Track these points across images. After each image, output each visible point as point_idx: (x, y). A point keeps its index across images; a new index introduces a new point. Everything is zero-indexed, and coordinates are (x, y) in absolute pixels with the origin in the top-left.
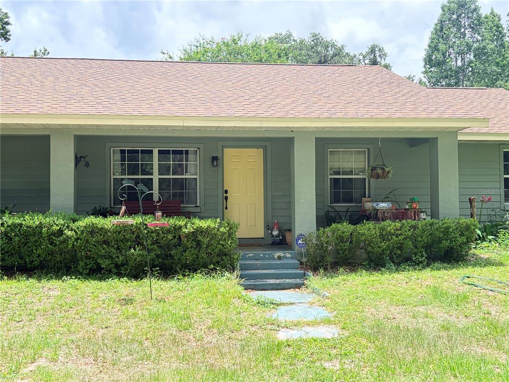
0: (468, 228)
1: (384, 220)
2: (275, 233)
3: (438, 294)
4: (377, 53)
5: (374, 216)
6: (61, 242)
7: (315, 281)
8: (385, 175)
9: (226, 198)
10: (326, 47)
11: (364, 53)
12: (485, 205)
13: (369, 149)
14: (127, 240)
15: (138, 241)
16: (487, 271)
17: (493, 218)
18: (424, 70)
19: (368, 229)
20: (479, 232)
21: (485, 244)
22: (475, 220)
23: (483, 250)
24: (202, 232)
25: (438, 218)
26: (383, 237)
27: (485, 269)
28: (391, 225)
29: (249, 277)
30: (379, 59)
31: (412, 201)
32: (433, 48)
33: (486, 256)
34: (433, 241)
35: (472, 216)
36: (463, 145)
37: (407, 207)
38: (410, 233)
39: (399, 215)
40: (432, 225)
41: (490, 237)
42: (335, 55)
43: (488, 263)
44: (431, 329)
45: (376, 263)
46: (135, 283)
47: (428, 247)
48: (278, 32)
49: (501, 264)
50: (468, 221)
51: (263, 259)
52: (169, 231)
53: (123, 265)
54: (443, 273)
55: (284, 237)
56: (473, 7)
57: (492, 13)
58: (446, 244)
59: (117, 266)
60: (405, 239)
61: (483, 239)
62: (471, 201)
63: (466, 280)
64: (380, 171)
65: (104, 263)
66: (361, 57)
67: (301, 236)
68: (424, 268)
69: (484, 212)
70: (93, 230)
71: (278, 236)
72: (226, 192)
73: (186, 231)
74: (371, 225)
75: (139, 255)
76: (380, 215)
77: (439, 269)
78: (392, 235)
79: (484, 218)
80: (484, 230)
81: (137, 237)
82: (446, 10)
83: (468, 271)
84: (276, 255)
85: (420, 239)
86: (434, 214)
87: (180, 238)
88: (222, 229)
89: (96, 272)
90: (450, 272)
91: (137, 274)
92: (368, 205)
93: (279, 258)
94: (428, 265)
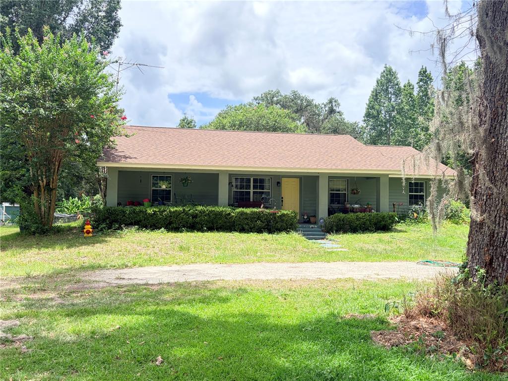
0: (392, 216)
1: (356, 212)
2: (306, 217)
3: (381, 241)
4: (334, 104)
5: (353, 211)
6: (230, 218)
7: (329, 236)
8: (358, 193)
9: (282, 201)
10: (302, 100)
11: (325, 103)
12: (400, 207)
13: (348, 180)
14: (255, 218)
15: (259, 218)
16: (400, 234)
17: (404, 213)
18: (364, 119)
19: (351, 216)
20: (397, 219)
21: (400, 224)
22: (396, 213)
23: (399, 227)
24: (284, 215)
25: (379, 212)
26: (358, 219)
27: (399, 233)
28: (361, 215)
29: (308, 235)
30: (334, 108)
31: (368, 204)
32: (371, 107)
33: (400, 229)
34: (378, 222)
35: (394, 211)
36: (390, 179)
37: (366, 207)
38: (368, 218)
39: (363, 210)
40: (377, 215)
41: (402, 221)
42: (307, 106)
43: (400, 231)
44: (379, 250)
45: (354, 230)
46: (261, 235)
47: (375, 224)
48: (270, 90)
49: (406, 232)
50: (393, 213)
51: (306, 228)
52: (271, 215)
53: (253, 228)
54: (382, 235)
55: (309, 219)
56: (396, 82)
57: (409, 83)
58: (383, 223)
59: (251, 228)
60: (366, 220)
61: (399, 222)
62: (394, 205)
63: (392, 237)
64: (356, 191)
65: (246, 227)
66: (323, 106)
67: (322, 218)
68: (374, 232)
69: (400, 210)
70: (242, 213)
71: (307, 219)
72: (282, 198)
73: (278, 215)
74: (352, 214)
75: (260, 224)
76: (355, 210)
77: (380, 233)
78: (361, 218)
79: (400, 213)
80: (399, 218)
81: (258, 216)
82: (379, 82)
83: (393, 234)
84: (311, 227)
85: (372, 221)
86: (378, 210)
87: (275, 218)
88: (292, 215)
89: (242, 230)
90: (385, 234)
91: (259, 231)
92: (348, 206)
93: (312, 228)
94: (375, 232)
